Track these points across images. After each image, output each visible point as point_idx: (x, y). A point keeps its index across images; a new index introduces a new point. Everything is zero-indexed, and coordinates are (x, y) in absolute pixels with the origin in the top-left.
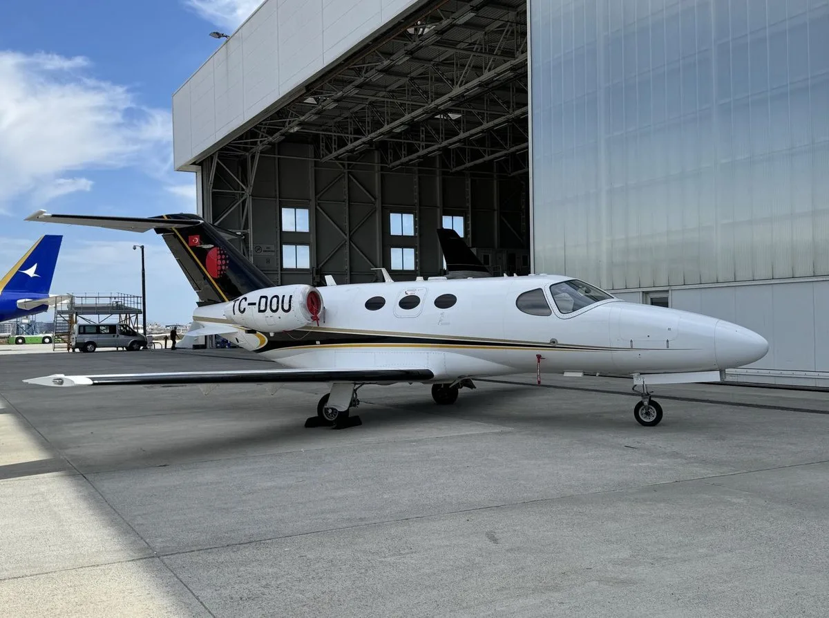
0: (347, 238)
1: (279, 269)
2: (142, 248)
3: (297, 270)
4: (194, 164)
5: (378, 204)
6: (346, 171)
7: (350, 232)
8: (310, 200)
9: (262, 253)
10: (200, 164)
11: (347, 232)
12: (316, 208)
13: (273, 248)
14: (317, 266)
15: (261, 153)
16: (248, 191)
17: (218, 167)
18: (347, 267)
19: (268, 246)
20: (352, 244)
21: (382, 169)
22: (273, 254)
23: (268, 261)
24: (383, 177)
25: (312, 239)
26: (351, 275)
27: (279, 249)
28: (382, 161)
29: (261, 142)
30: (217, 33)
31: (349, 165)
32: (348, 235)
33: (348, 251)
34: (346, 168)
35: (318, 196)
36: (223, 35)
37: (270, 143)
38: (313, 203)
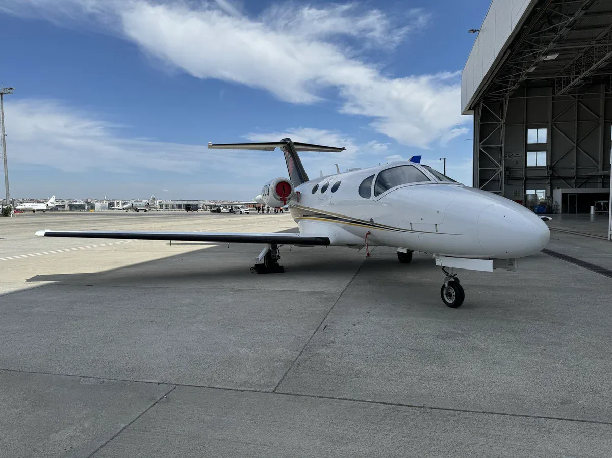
0: (575, 145)
1: (524, 167)
2: (445, 159)
3: (536, 167)
4: (470, 109)
5: (602, 120)
6: (577, 100)
7: (577, 141)
8: (548, 123)
9: (514, 158)
10: (474, 109)
11: (575, 141)
12: (552, 127)
13: (520, 154)
14: (551, 164)
15: (510, 97)
16: (502, 122)
17: (484, 108)
18: (574, 164)
19: (517, 153)
20: (579, 148)
21: (606, 95)
22: (521, 158)
23: (517, 162)
24: (606, 101)
25: (549, 147)
26: (576, 169)
27: (524, 155)
28: (606, 90)
29: (510, 90)
30: (472, 30)
31: (579, 96)
32: (576, 143)
33: (575, 153)
34: (577, 98)
35: (554, 120)
36: (476, 30)
37: (513, 90)
38: (550, 124)
